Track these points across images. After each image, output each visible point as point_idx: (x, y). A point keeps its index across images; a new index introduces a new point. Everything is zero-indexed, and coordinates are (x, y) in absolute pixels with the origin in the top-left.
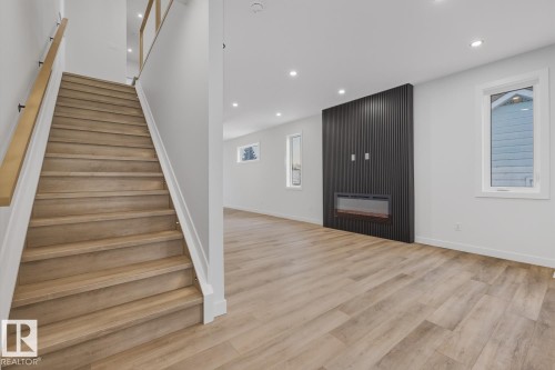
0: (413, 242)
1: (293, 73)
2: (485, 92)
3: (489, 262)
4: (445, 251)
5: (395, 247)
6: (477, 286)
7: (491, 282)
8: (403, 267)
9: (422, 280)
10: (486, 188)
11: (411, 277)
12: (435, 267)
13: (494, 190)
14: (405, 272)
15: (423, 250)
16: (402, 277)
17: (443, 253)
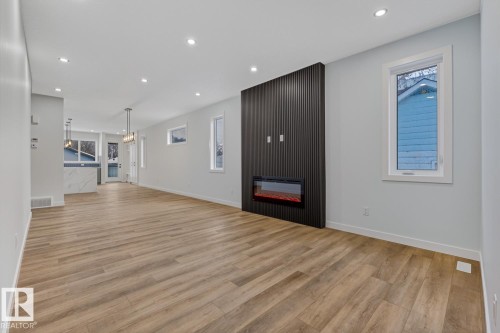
0: (324, 226)
1: (191, 42)
2: (392, 72)
3: (395, 250)
4: (352, 237)
5: (305, 234)
6: (378, 285)
7: (392, 281)
8: (303, 260)
9: (317, 280)
10: (392, 172)
11: (307, 276)
12: (337, 259)
13: (399, 173)
14: (301, 268)
15: (332, 237)
16: (297, 276)
17: (350, 240)
